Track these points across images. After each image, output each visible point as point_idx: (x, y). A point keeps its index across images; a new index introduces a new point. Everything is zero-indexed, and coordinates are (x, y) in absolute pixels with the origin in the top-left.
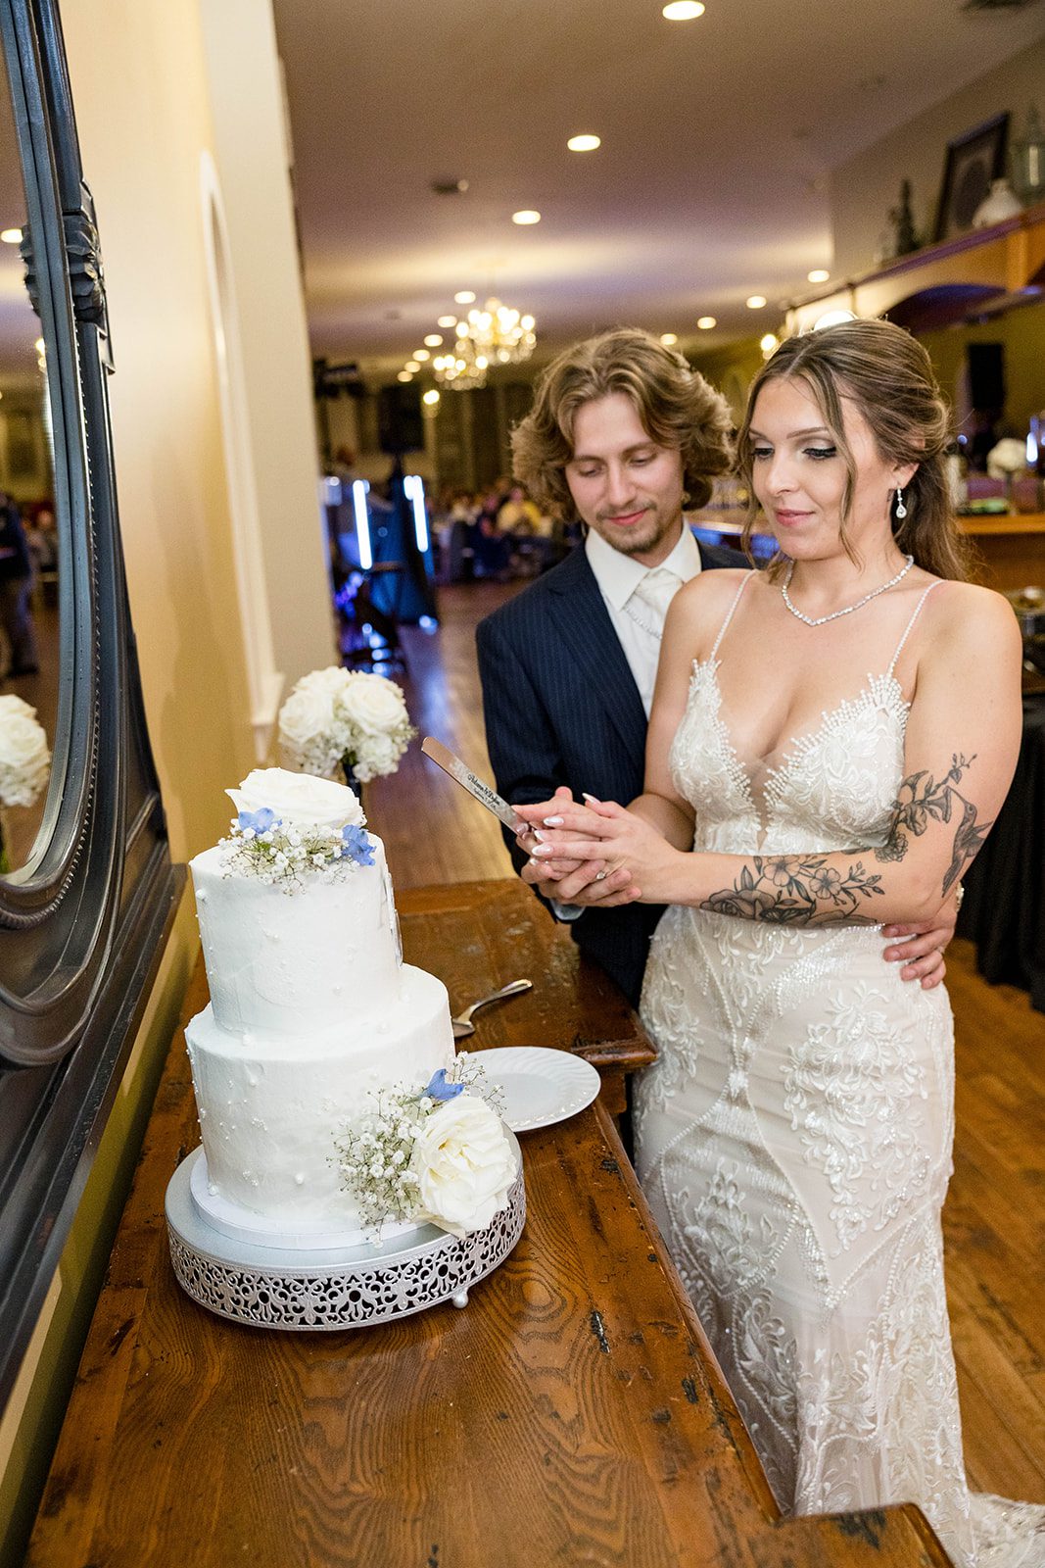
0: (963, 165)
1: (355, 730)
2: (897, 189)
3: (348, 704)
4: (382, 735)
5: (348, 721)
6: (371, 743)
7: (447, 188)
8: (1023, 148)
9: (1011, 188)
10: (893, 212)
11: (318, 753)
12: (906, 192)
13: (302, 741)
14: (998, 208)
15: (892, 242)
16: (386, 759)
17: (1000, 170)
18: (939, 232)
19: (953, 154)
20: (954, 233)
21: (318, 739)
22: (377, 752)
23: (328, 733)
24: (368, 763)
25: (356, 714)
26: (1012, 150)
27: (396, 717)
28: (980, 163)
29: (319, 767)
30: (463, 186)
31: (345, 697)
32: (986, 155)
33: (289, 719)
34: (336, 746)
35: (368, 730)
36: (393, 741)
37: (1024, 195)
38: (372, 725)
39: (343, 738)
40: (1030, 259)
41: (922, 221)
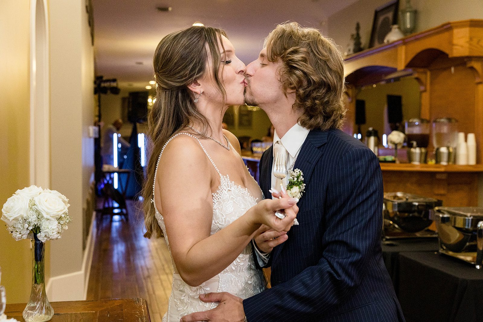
0: (381, 19)
1: (39, 216)
2: (354, 26)
3: (37, 203)
4: (53, 219)
5: (37, 211)
6: (47, 223)
7: (163, 9)
8: (404, 12)
9: (399, 28)
10: (352, 36)
11: (19, 226)
12: (358, 28)
13: (11, 219)
14: (394, 36)
15: (352, 47)
16: (54, 231)
17: (395, 21)
18: (371, 44)
19: (377, 14)
20: (377, 45)
21: (20, 219)
22: (50, 227)
23: (25, 216)
24: (45, 232)
25: (40, 208)
26: (400, 13)
27: (62, 211)
28: (388, 18)
29: (20, 234)
30: (170, 9)
31: (37, 200)
32: (390, 15)
33: (7, 208)
34: (29, 223)
35: (45, 216)
36: (59, 223)
37: (405, 32)
38: (47, 214)
39: (33, 219)
40: (406, 57)
41: (364, 40)
